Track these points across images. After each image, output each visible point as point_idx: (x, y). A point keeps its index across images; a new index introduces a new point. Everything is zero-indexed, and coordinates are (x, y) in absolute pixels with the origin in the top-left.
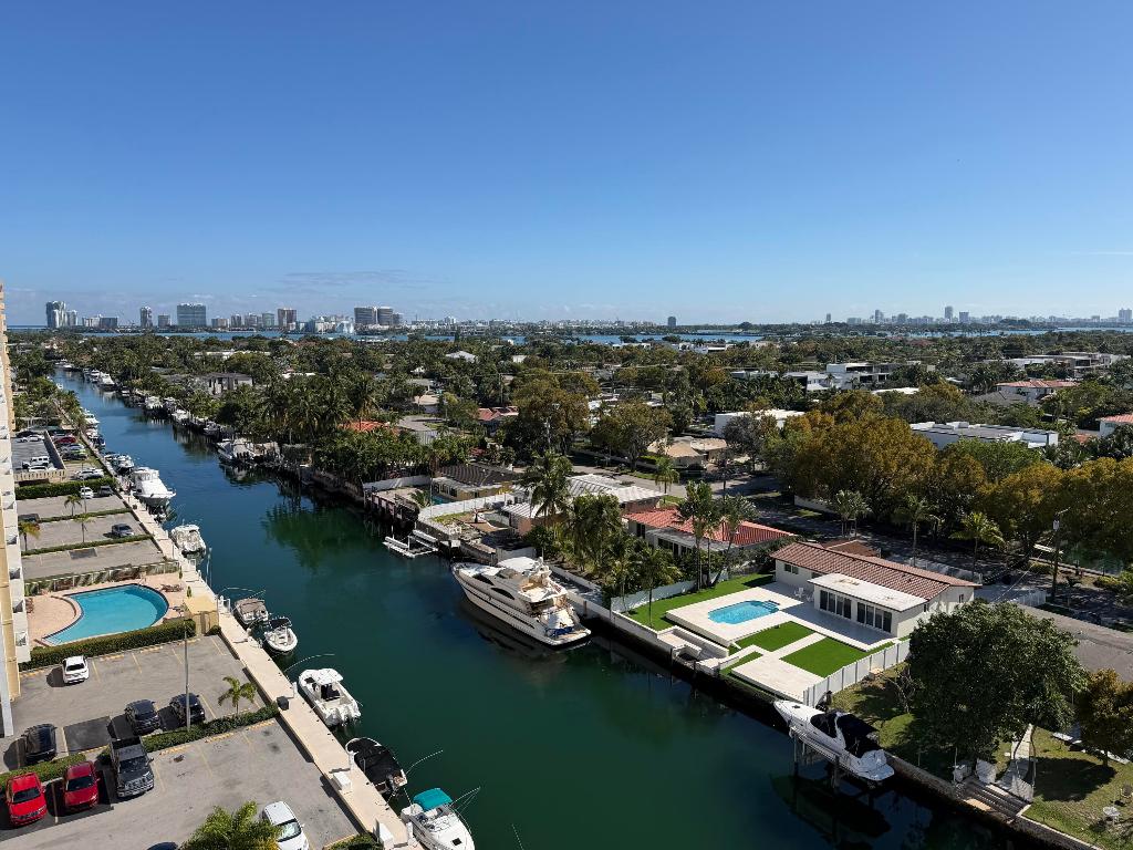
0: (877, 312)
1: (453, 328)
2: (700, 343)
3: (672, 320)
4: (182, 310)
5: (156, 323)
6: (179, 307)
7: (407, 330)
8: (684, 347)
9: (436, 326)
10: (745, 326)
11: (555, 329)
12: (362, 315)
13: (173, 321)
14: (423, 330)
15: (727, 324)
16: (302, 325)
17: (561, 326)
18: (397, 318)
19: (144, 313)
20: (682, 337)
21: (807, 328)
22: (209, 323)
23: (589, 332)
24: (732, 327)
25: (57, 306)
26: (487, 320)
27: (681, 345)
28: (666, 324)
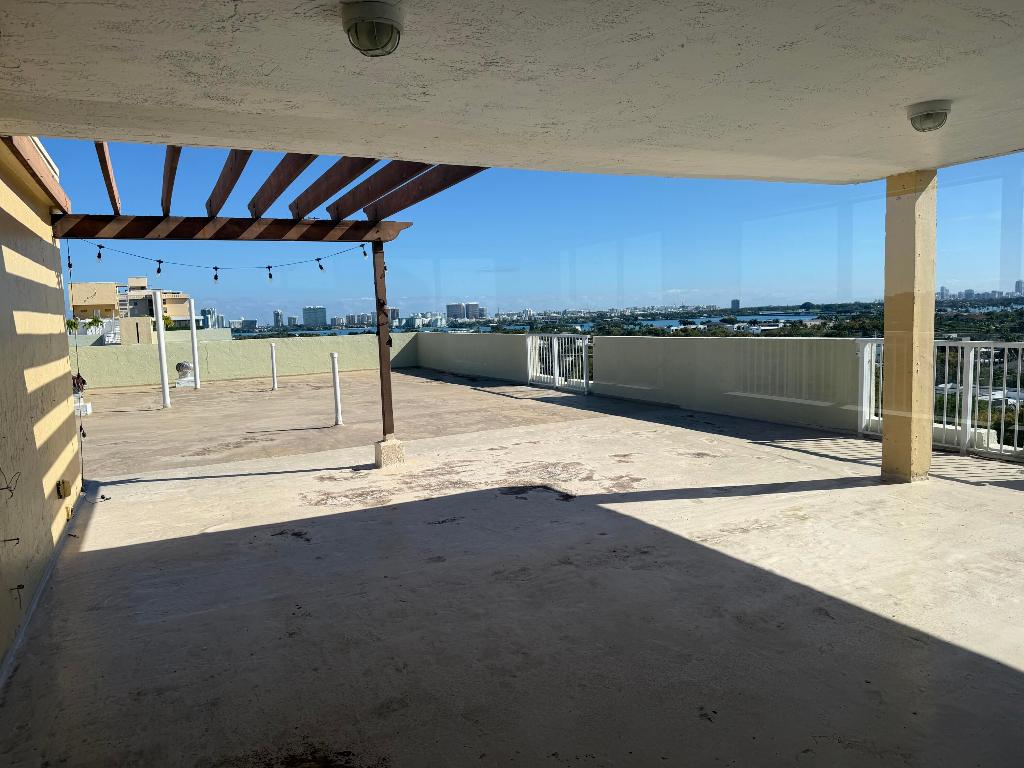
0: (942, 288)
1: (530, 318)
2: (754, 323)
3: (736, 303)
4: (307, 312)
5: (286, 323)
6: (305, 310)
7: (490, 321)
8: (739, 328)
9: (515, 318)
10: (807, 306)
11: (623, 315)
12: (453, 311)
13: (300, 321)
14: (505, 321)
15: (790, 305)
16: (404, 322)
17: (628, 313)
18: (482, 313)
19: (277, 315)
20: (739, 318)
21: (867, 306)
22: (329, 322)
23: (654, 317)
24: (793, 308)
25: (209, 312)
26: (562, 311)
27: (736, 326)
28: (730, 307)
